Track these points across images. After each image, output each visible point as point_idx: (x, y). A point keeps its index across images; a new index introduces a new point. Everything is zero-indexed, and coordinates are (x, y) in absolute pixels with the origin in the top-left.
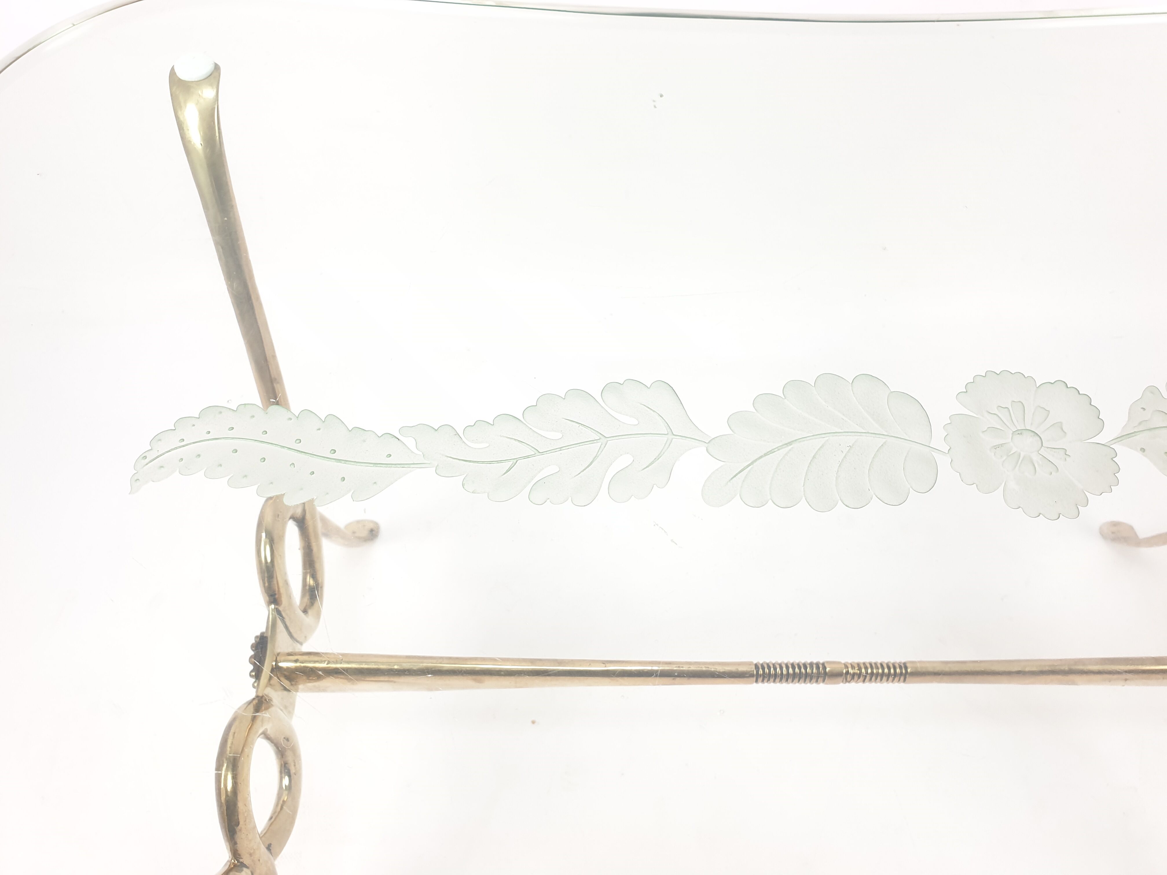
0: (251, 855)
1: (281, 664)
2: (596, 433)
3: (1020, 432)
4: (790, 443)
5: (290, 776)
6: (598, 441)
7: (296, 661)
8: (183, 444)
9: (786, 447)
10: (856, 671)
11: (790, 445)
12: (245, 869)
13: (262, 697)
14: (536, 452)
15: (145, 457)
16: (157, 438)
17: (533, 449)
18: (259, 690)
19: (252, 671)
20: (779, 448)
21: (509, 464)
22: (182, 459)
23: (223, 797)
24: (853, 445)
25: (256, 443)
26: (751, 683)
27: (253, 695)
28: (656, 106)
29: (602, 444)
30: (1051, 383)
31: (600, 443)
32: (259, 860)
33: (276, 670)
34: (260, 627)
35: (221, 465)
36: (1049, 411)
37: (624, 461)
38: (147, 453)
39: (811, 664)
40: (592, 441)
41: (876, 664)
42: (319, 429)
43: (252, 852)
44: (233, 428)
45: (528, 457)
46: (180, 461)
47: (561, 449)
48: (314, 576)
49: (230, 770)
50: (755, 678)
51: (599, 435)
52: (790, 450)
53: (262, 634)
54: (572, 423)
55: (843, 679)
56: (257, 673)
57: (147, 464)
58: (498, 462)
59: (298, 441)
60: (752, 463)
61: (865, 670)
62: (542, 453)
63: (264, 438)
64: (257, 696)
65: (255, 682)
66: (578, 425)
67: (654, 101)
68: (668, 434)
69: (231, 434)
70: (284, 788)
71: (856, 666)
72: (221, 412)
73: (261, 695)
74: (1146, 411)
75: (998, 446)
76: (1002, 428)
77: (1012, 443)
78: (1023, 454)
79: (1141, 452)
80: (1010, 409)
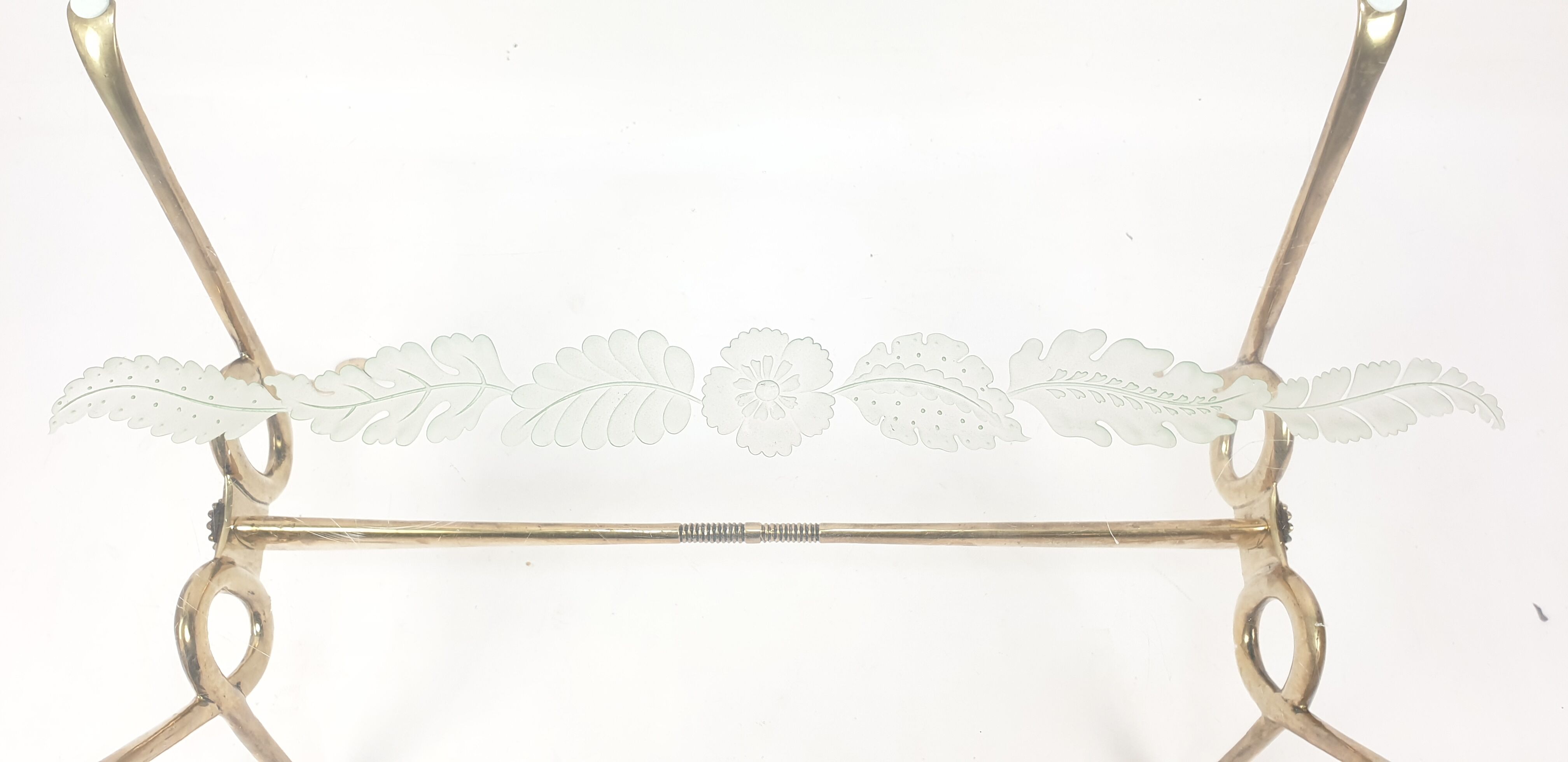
0: (215, 692)
1: (239, 528)
2: (423, 382)
3: (762, 383)
4: (578, 392)
5: (260, 624)
6: (424, 389)
7: (252, 525)
8: (91, 391)
9: (575, 395)
10: (772, 533)
11: (579, 393)
12: (210, 704)
13: (221, 559)
14: (372, 399)
15: (60, 403)
16: (69, 387)
17: (369, 397)
18: (218, 552)
19: (210, 536)
20: (569, 396)
21: (349, 409)
22: (90, 404)
23: (182, 647)
24: (628, 393)
25: (151, 390)
26: (677, 542)
27: (212, 558)
28: (510, 58)
29: (426, 393)
30: (801, 339)
31: (425, 392)
32: (225, 696)
33: (233, 533)
34: (217, 496)
35: (122, 410)
36: (792, 365)
37: (443, 407)
38: (62, 399)
39: (731, 526)
40: (418, 390)
41: (790, 526)
42: (200, 378)
43: (215, 690)
44: (131, 377)
45: (365, 403)
46: (89, 406)
47: (392, 396)
48: (280, 437)
49: (187, 622)
50: (679, 539)
51: (425, 384)
52: (578, 398)
53: (220, 501)
54: (404, 373)
55: (761, 538)
56: (215, 537)
57: (62, 409)
58: (340, 407)
59: (184, 389)
60: (546, 409)
61: (780, 532)
62: (377, 400)
63: (157, 386)
64: (215, 559)
65: (215, 544)
66: (408, 375)
67: (508, 52)
68: (481, 384)
69: (130, 382)
70: (255, 634)
71: (772, 527)
72: (121, 363)
73: (218, 556)
74: (869, 365)
75: (743, 395)
76: (750, 380)
77: (754, 393)
78: (761, 402)
79: (854, 401)
80: (762, 362)
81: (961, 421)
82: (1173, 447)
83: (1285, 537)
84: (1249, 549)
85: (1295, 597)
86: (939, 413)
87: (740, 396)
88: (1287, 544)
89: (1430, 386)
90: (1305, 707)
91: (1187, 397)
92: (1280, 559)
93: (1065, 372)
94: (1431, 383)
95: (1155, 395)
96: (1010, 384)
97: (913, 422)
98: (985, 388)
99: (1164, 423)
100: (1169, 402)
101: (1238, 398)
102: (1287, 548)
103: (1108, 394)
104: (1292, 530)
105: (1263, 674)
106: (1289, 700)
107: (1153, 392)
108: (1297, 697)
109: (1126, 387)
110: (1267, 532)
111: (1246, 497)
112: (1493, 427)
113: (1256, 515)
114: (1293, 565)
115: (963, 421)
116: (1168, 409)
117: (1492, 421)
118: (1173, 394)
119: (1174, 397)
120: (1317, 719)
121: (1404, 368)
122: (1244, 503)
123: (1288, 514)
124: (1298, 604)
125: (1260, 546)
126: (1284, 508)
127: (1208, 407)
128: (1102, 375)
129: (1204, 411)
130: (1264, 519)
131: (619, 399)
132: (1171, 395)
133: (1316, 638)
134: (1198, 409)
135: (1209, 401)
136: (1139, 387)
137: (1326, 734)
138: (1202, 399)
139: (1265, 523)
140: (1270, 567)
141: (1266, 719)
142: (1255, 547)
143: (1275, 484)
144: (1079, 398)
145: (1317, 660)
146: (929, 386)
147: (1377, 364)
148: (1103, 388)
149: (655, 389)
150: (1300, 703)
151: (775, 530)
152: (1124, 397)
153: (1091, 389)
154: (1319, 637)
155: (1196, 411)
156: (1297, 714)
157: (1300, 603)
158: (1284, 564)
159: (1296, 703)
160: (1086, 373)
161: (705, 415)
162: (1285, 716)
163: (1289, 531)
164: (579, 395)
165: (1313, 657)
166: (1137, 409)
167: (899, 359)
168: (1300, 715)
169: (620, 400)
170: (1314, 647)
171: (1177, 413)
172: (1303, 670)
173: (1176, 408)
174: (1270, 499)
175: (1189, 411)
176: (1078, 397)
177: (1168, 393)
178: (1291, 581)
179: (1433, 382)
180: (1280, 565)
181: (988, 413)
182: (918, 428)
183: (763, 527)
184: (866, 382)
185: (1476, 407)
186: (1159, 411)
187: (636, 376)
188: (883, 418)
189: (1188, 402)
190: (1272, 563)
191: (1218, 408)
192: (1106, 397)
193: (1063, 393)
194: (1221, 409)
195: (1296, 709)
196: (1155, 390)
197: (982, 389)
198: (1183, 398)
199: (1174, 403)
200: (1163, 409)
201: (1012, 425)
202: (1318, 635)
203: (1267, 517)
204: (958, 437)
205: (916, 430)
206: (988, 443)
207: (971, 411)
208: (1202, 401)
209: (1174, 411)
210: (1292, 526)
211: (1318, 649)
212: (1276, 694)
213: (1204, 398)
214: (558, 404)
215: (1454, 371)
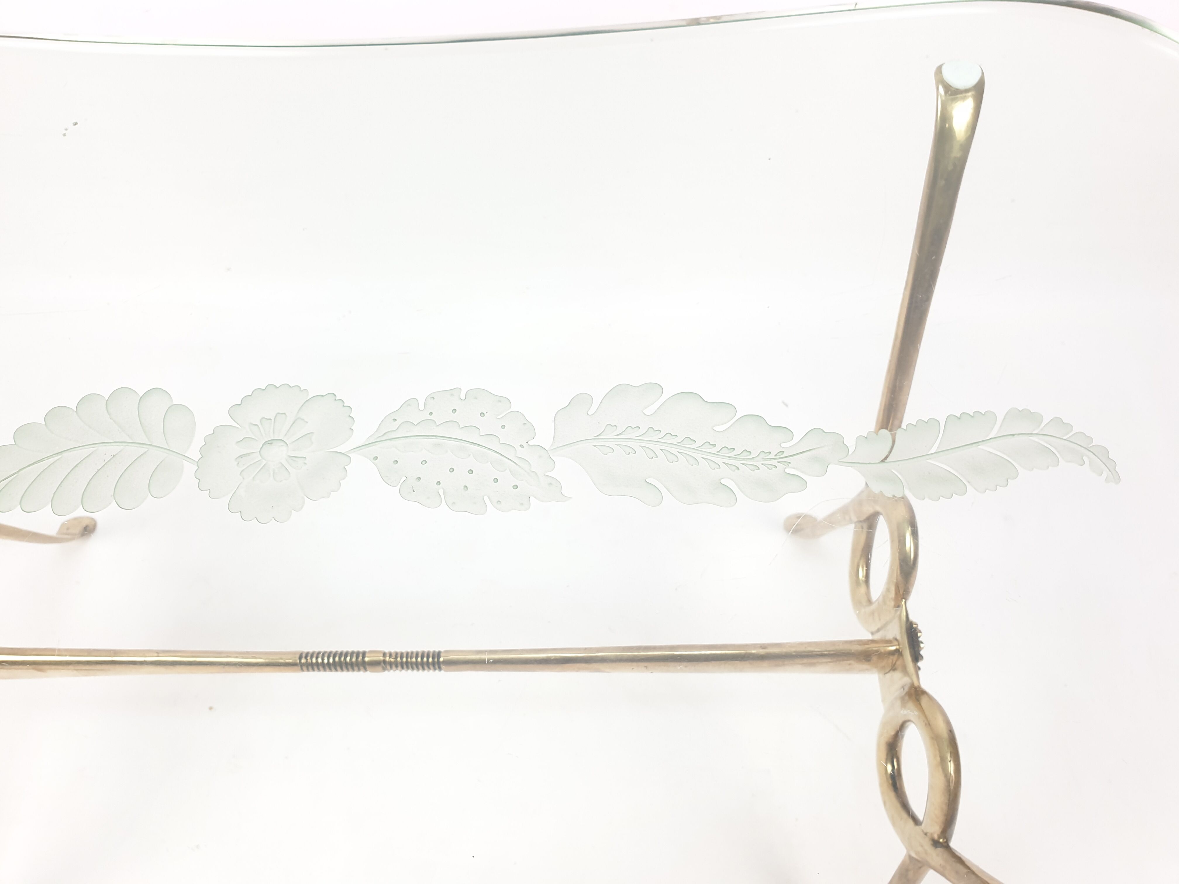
3: (269, 443)
9: (55, 457)
11: (60, 454)
20: (47, 458)
24: (116, 454)
36: (307, 422)
52: (57, 460)
55: (382, 667)
74: (396, 422)
75: (244, 455)
76: (256, 439)
77: (259, 453)
78: (264, 462)
79: (373, 461)
80: (273, 420)
81: (494, 480)
82: (732, 506)
83: (917, 657)
84: (885, 674)
85: (926, 717)
86: (470, 472)
87: (241, 456)
88: (920, 664)
89: (1031, 438)
90: (945, 840)
91: (750, 452)
92: (911, 679)
93: (615, 427)
94: (1032, 434)
95: (714, 450)
96: (554, 440)
97: (439, 483)
98: (525, 445)
99: (722, 480)
100: (729, 457)
101: (809, 452)
102: (919, 669)
103: (661, 450)
104: (923, 648)
105: (905, 806)
106: (928, 833)
107: (712, 447)
108: (935, 830)
109: (682, 441)
110: (898, 653)
111: (880, 620)
112: (1107, 480)
113: (890, 636)
114: (925, 685)
115: (496, 480)
116: (728, 465)
117: (1105, 474)
118: (734, 449)
119: (735, 453)
120: (957, 854)
121: (1000, 419)
122: (879, 625)
123: (918, 631)
124: (929, 724)
125: (893, 669)
126: (914, 626)
127: (774, 462)
128: (655, 430)
129: (770, 467)
130: (896, 639)
131: (104, 461)
132: (732, 450)
133: (949, 760)
134: (762, 464)
135: (775, 456)
136: (696, 442)
137: (965, 871)
138: (768, 454)
139: (896, 643)
140: (904, 689)
141: (911, 857)
142: (890, 670)
143: (904, 600)
144: (629, 454)
145: (952, 785)
146: (462, 444)
147: (970, 415)
148: (656, 443)
149: (147, 450)
150: (939, 838)
151: (396, 657)
152: (679, 452)
153: (642, 445)
154: (952, 759)
155: (761, 466)
156: (937, 849)
157: (931, 723)
158: (916, 684)
159: (936, 837)
160: (638, 428)
161: (198, 478)
162: (926, 852)
163: (920, 649)
164: (60, 456)
165: (948, 781)
166: (692, 465)
167: (431, 415)
168: (940, 850)
169: (106, 462)
170: (947, 770)
171: (738, 469)
172: (940, 799)
173: (737, 463)
174: (900, 617)
175: (752, 467)
176: (627, 453)
177: (729, 448)
178: (924, 700)
179: (1033, 433)
180: (912, 685)
181: (525, 471)
182: (443, 489)
183: (384, 655)
184: (390, 439)
185: (1085, 458)
186: (718, 467)
187: (129, 436)
188: (404, 478)
189: (752, 458)
190: (905, 685)
191: (785, 464)
192: (659, 453)
193: (611, 449)
194: (790, 465)
195: (935, 843)
196: (714, 445)
197: (522, 446)
198: (745, 453)
199: (735, 459)
200: (722, 465)
201: (551, 484)
202: (951, 757)
203: (898, 638)
204: (489, 498)
205: (441, 492)
206: (522, 504)
207: (506, 469)
208: (768, 455)
209: (735, 467)
210: (922, 643)
211: (952, 773)
212: (917, 827)
213: (770, 453)
214: (34, 465)
215: (1057, 421)
